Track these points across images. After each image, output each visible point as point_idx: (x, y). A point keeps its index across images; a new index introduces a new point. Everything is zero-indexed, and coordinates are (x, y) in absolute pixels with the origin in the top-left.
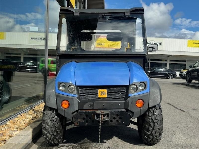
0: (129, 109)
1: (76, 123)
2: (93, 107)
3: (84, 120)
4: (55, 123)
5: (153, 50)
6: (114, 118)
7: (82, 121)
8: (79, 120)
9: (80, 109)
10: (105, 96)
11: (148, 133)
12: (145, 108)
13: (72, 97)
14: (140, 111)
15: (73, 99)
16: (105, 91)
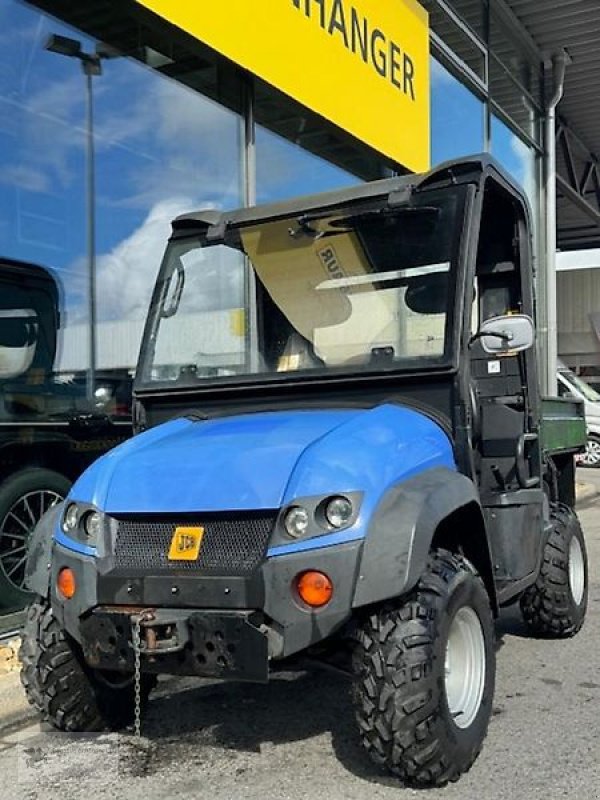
0: (266, 610)
1: (91, 656)
2: (142, 599)
3: (114, 648)
4: (51, 650)
6: (210, 647)
7: (109, 649)
8: (98, 644)
9: (104, 601)
10: (193, 555)
12: (334, 611)
13: (79, 556)
14: (311, 624)
15: (80, 561)
16: (197, 532)
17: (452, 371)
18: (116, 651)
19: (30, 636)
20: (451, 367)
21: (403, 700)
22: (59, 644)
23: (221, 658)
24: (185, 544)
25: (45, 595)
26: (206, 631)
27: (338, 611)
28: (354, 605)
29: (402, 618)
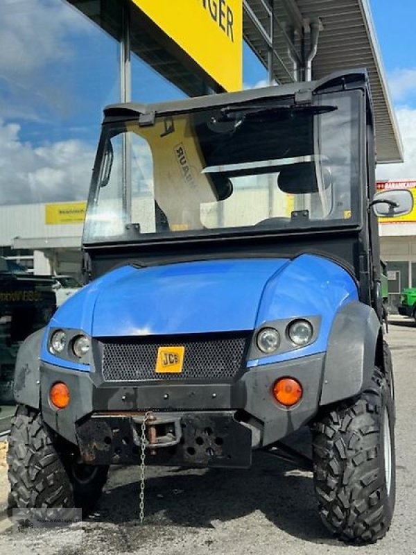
0: (248, 409)
1: (87, 455)
2: (136, 406)
3: (109, 446)
4: (39, 453)
5: (395, 210)
6: (200, 441)
7: (104, 447)
8: (95, 444)
9: (96, 409)
10: (178, 368)
11: (326, 496)
12: (305, 409)
13: (73, 372)
14: (287, 419)
15: (76, 376)
16: (180, 350)
17: (358, 229)
18: (111, 449)
19: (19, 442)
20: (358, 226)
21: (361, 476)
22: (46, 448)
23: (209, 449)
24: (170, 360)
25: (37, 407)
26: (196, 428)
27: (308, 408)
28: (321, 404)
29: (357, 412)
